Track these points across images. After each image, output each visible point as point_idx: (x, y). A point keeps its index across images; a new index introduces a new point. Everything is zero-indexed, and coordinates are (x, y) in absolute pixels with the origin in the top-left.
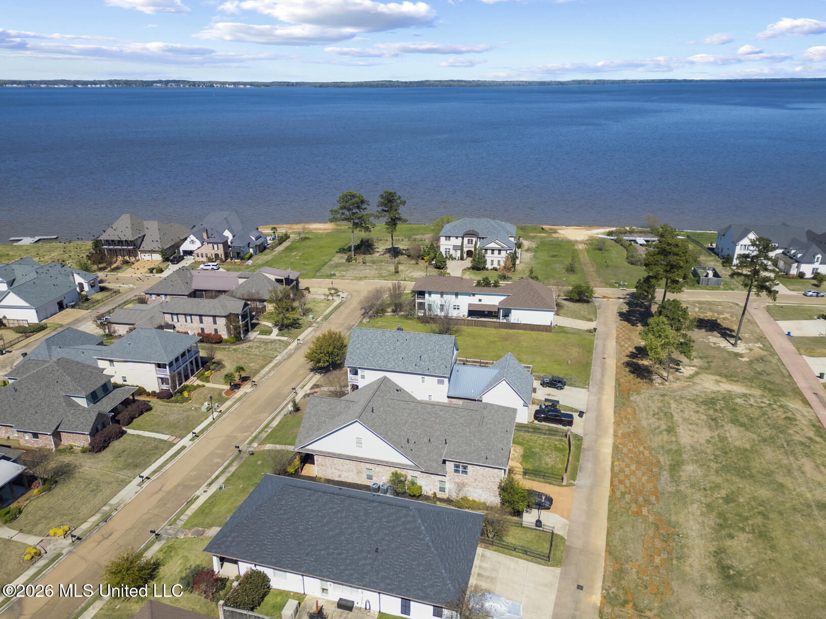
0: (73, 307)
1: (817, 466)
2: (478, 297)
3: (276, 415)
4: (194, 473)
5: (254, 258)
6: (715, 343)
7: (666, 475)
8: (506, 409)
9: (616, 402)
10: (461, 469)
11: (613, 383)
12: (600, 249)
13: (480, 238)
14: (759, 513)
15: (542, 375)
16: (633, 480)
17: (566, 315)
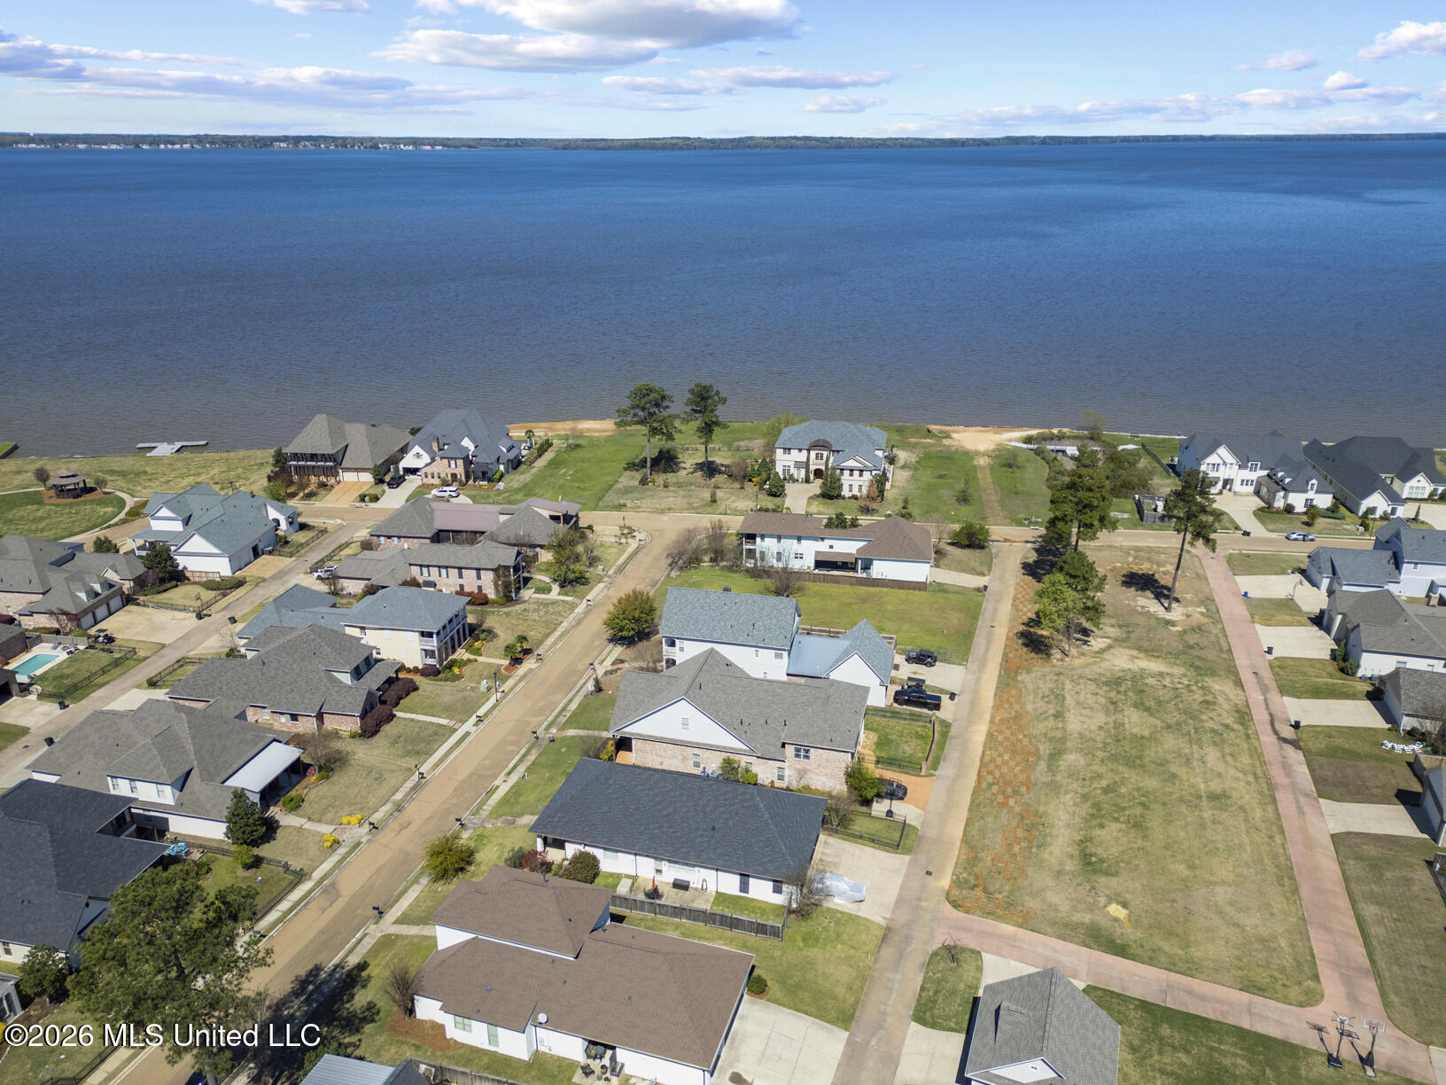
0: (270, 553)
1: (1223, 757)
2: (828, 542)
3: (574, 696)
4: (487, 762)
5: (507, 477)
6: (1143, 607)
7: (1043, 765)
8: (857, 687)
9: (999, 682)
10: (802, 753)
11: (999, 659)
12: (1010, 466)
13: (834, 451)
14: (1140, 804)
15: (908, 648)
16: (1004, 770)
17: (948, 567)
